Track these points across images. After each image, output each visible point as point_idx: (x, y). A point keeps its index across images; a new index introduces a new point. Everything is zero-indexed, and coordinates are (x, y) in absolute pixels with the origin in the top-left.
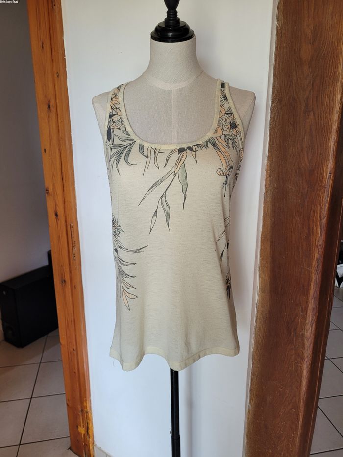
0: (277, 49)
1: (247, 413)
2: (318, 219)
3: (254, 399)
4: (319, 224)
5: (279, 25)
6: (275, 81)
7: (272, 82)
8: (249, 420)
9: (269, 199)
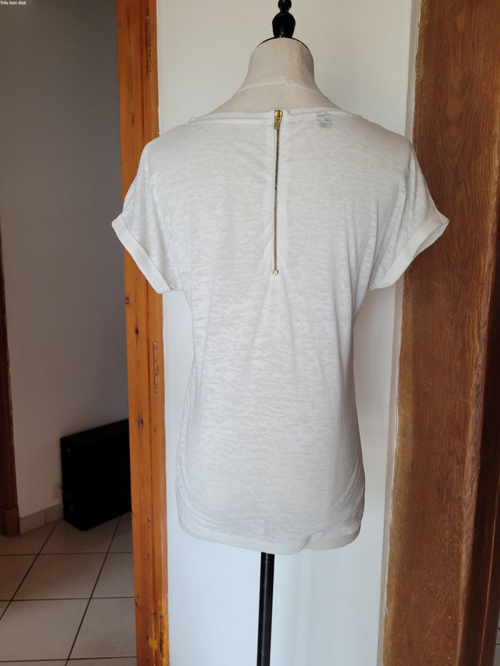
0: (416, 107)
1: (383, 623)
2: (476, 329)
3: (392, 599)
4: (476, 335)
5: (419, 77)
8: (387, 633)
9: (410, 304)
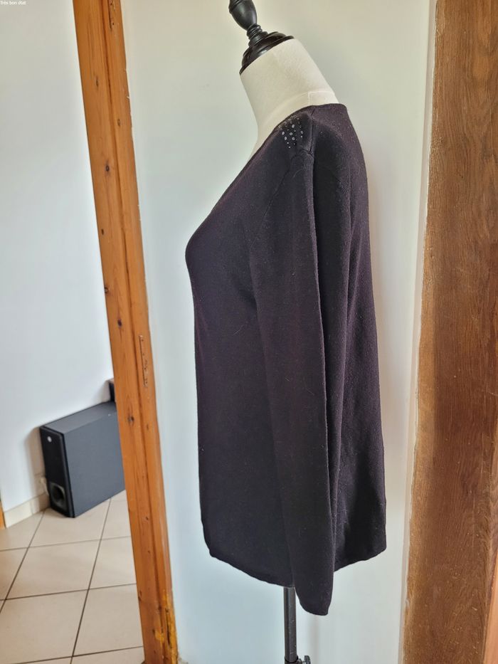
0: (437, 66)
1: (403, 614)
3: (413, 591)
5: (439, 30)
6: (435, 114)
7: (431, 115)
8: (407, 624)
9: (431, 291)
